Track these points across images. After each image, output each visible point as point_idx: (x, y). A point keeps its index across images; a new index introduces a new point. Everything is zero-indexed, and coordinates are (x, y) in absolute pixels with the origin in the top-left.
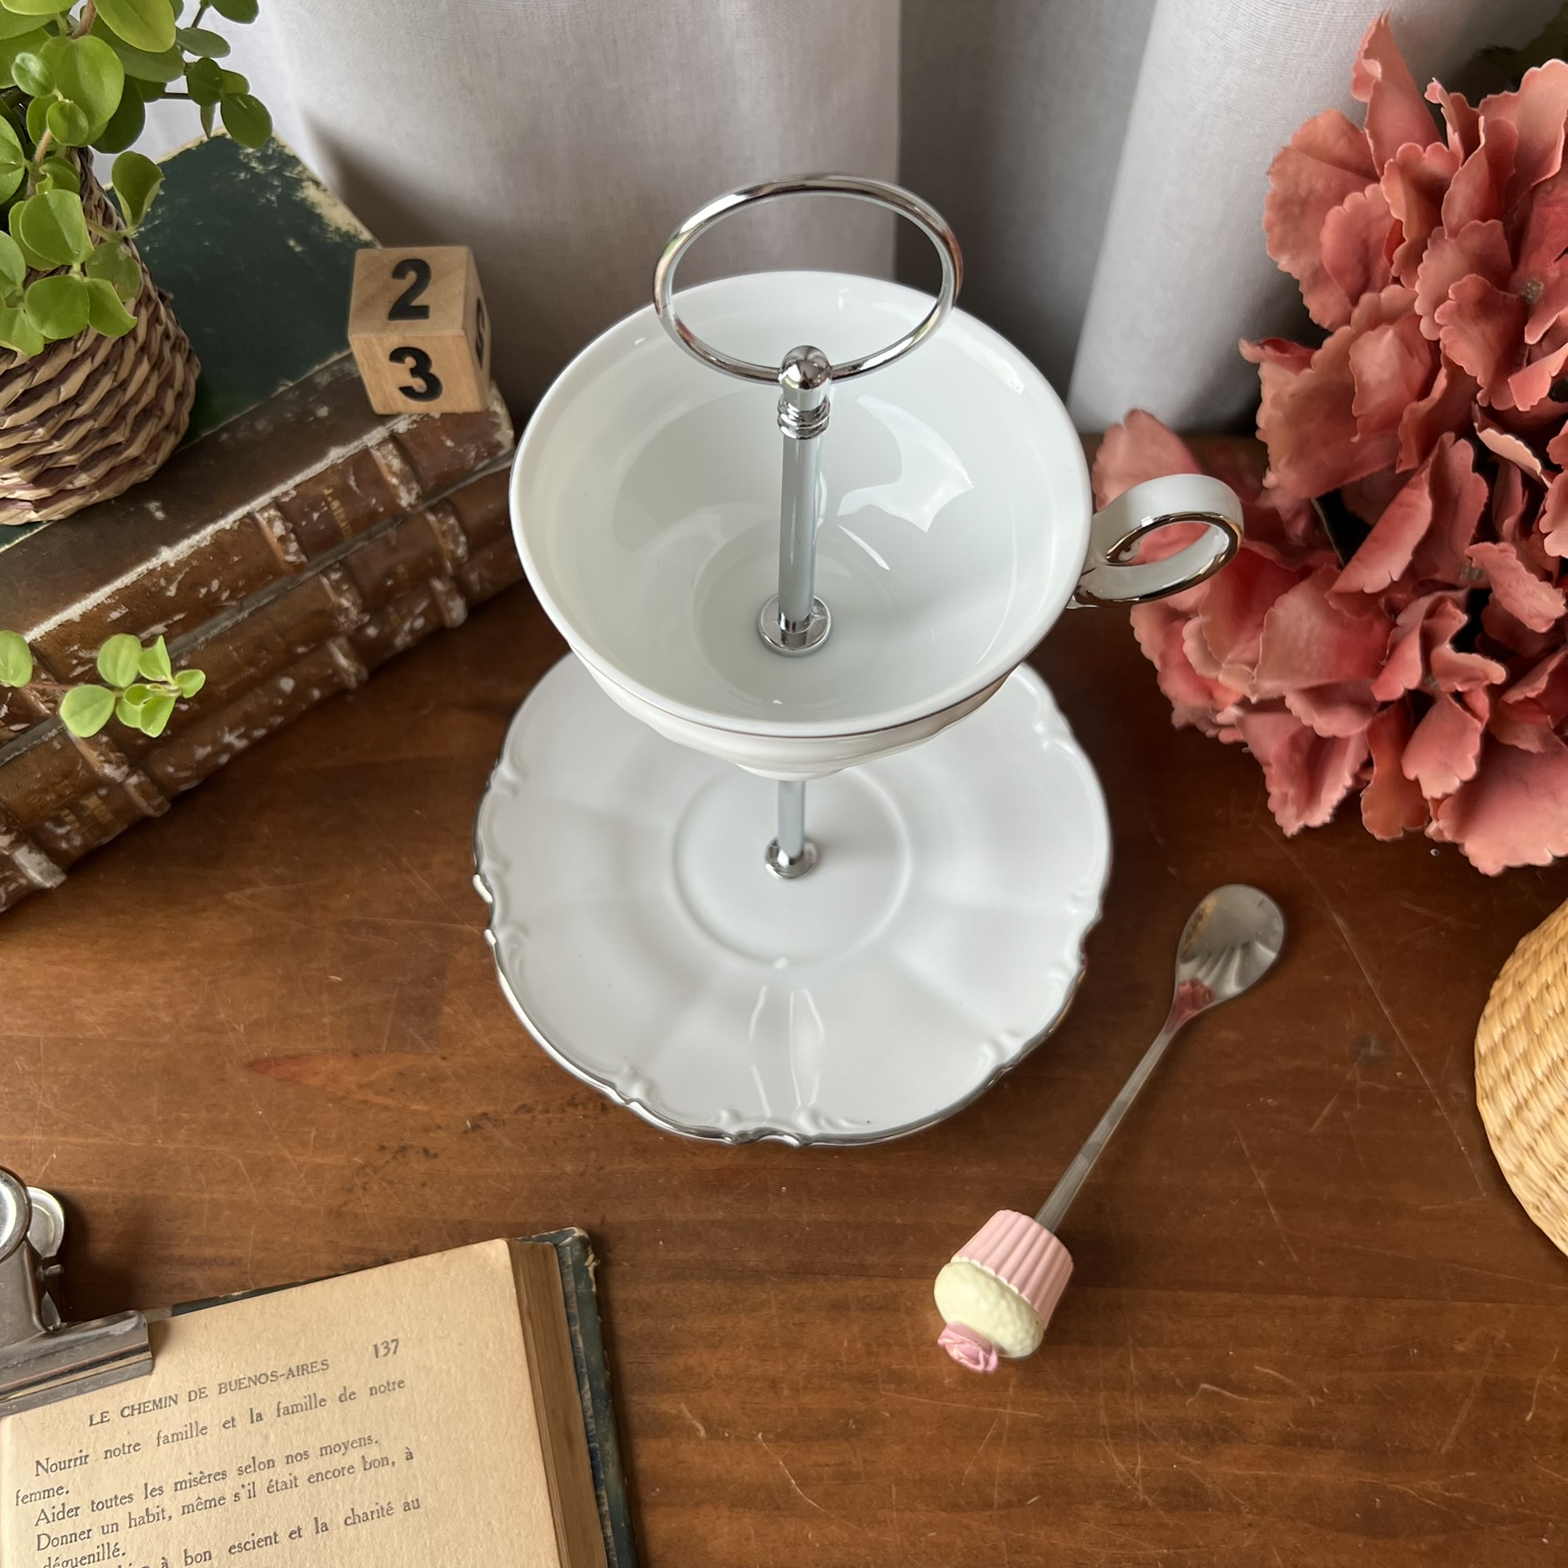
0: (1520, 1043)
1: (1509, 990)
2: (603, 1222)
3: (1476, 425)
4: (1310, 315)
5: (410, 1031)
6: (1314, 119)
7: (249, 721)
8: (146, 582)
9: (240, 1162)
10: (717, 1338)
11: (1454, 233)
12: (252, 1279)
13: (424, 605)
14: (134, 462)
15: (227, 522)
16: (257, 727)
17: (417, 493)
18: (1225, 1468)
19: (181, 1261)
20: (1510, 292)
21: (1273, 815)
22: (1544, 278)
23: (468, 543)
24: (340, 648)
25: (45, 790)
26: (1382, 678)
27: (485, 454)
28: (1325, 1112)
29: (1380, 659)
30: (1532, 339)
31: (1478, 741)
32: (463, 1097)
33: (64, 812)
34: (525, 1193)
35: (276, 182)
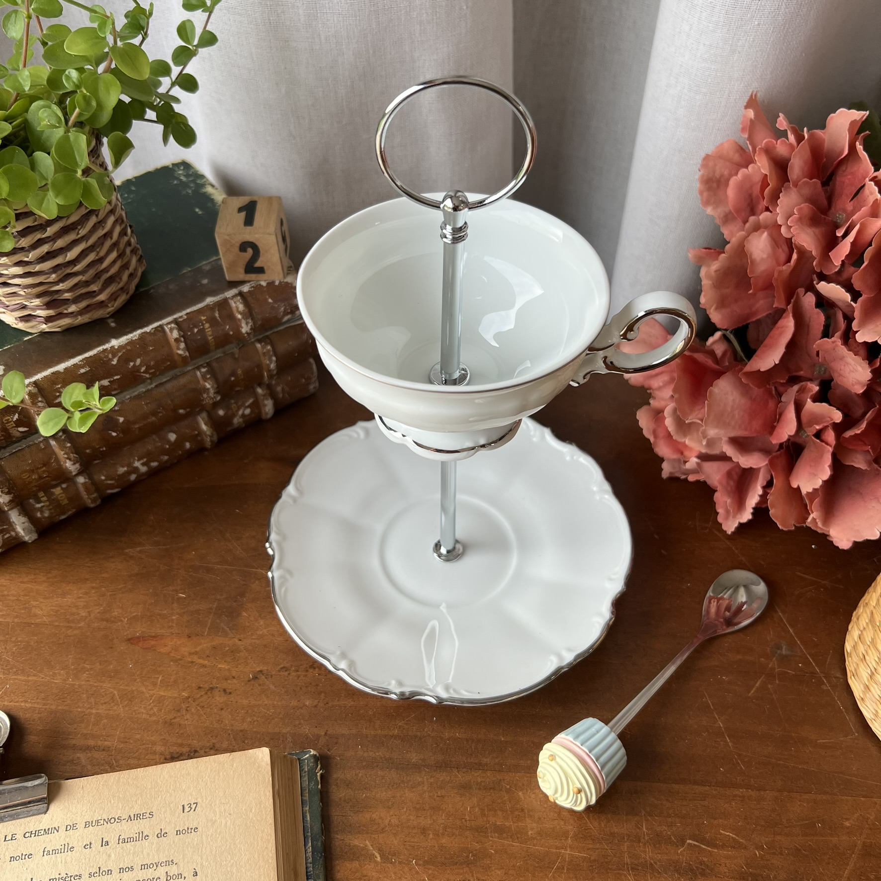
0: (868, 636)
1: (861, 611)
2: (326, 733)
3: (815, 282)
4: (724, 236)
5: (222, 625)
6: (722, 144)
7: (149, 456)
8: (101, 355)
9: (116, 692)
10: (390, 803)
11: (796, 185)
12: (115, 759)
13: (251, 401)
14: (102, 303)
15: (148, 329)
16: (153, 461)
17: (251, 326)
19: (74, 747)
20: (827, 216)
21: (721, 525)
22: (845, 211)
23: (276, 362)
24: (203, 419)
25: (32, 471)
26: (775, 433)
27: (289, 311)
29: (773, 422)
30: (839, 233)
31: (830, 457)
32: (249, 661)
33: (41, 494)
34: (281, 716)
35: (192, 185)
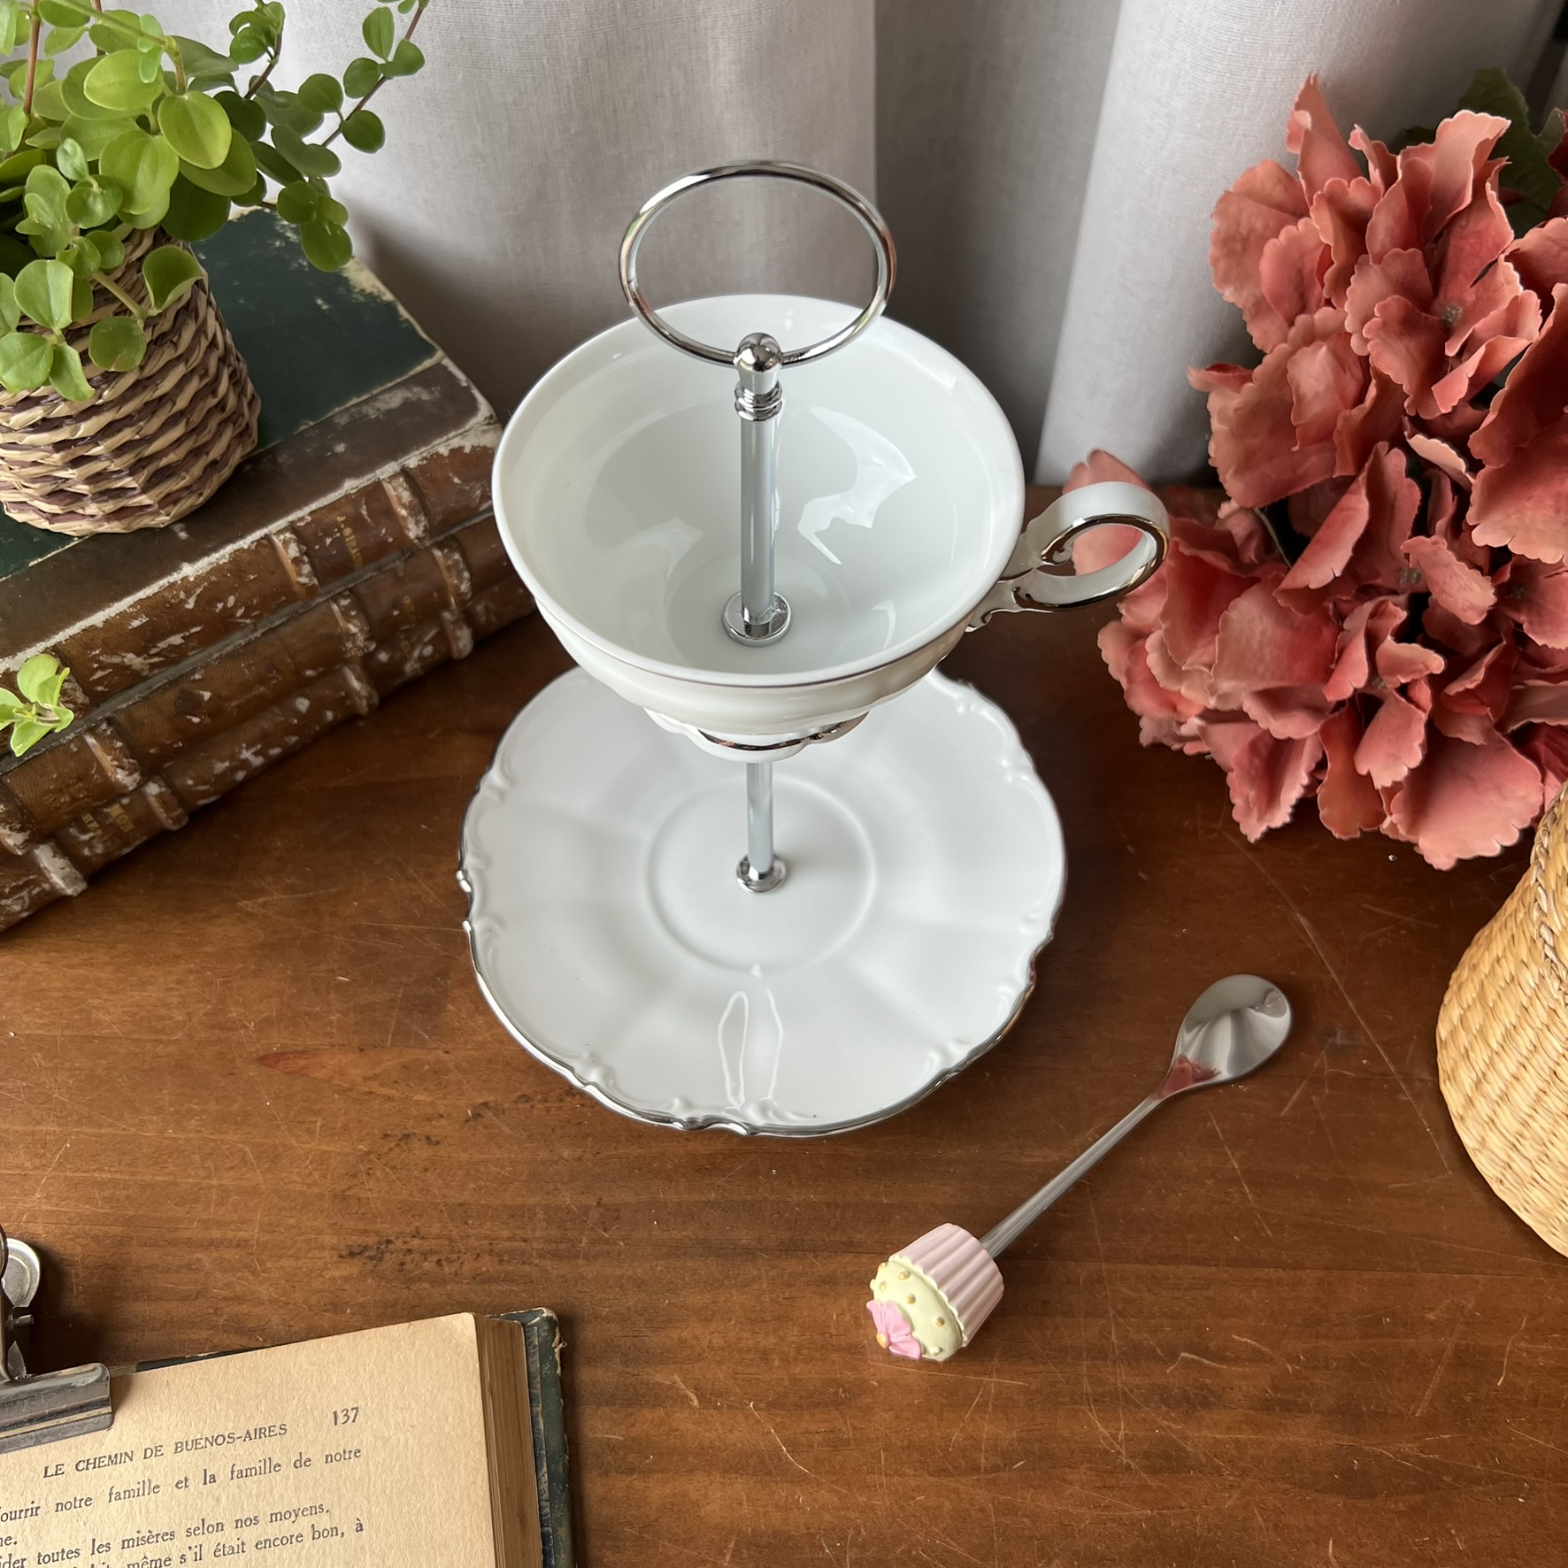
2: (599, 1203)
3: (1406, 433)
4: (1254, 342)
5: (415, 1027)
6: (1251, 169)
7: (266, 739)
8: (167, 594)
9: (248, 1149)
10: (709, 1312)
11: (1379, 260)
12: (257, 1261)
13: (433, 632)
15: (245, 543)
16: (273, 747)
17: (425, 526)
18: (1206, 1433)
19: (188, 1243)
20: (1431, 313)
21: (1238, 824)
22: (1461, 302)
23: (471, 579)
24: (354, 671)
25: (61, 791)
26: (1332, 681)
28: (1294, 1098)
29: (1328, 664)
30: (1451, 351)
31: (1423, 730)
32: (464, 1088)
33: (87, 818)
34: (524, 1178)
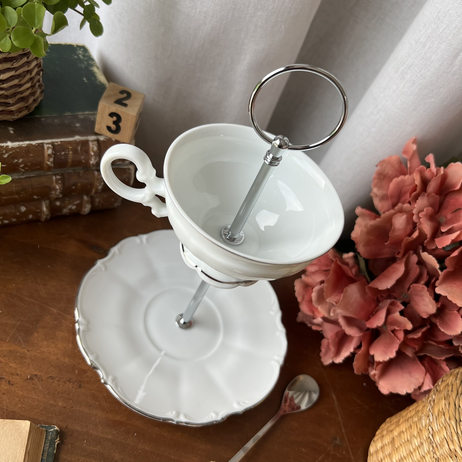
0: (388, 450)
1: (385, 432)
2: (66, 427)
3: (420, 251)
5: (20, 338)
6: (392, 156)
7: (5, 216)
13: (78, 202)
14: (11, 112)
15: (34, 143)
16: (6, 220)
17: (97, 161)
21: (320, 357)
22: (446, 217)
24: (46, 204)
26: (370, 321)
28: (320, 458)
29: (371, 314)
30: (444, 230)
31: (398, 346)
32: (30, 367)
34: (41, 408)
35: (85, 63)
